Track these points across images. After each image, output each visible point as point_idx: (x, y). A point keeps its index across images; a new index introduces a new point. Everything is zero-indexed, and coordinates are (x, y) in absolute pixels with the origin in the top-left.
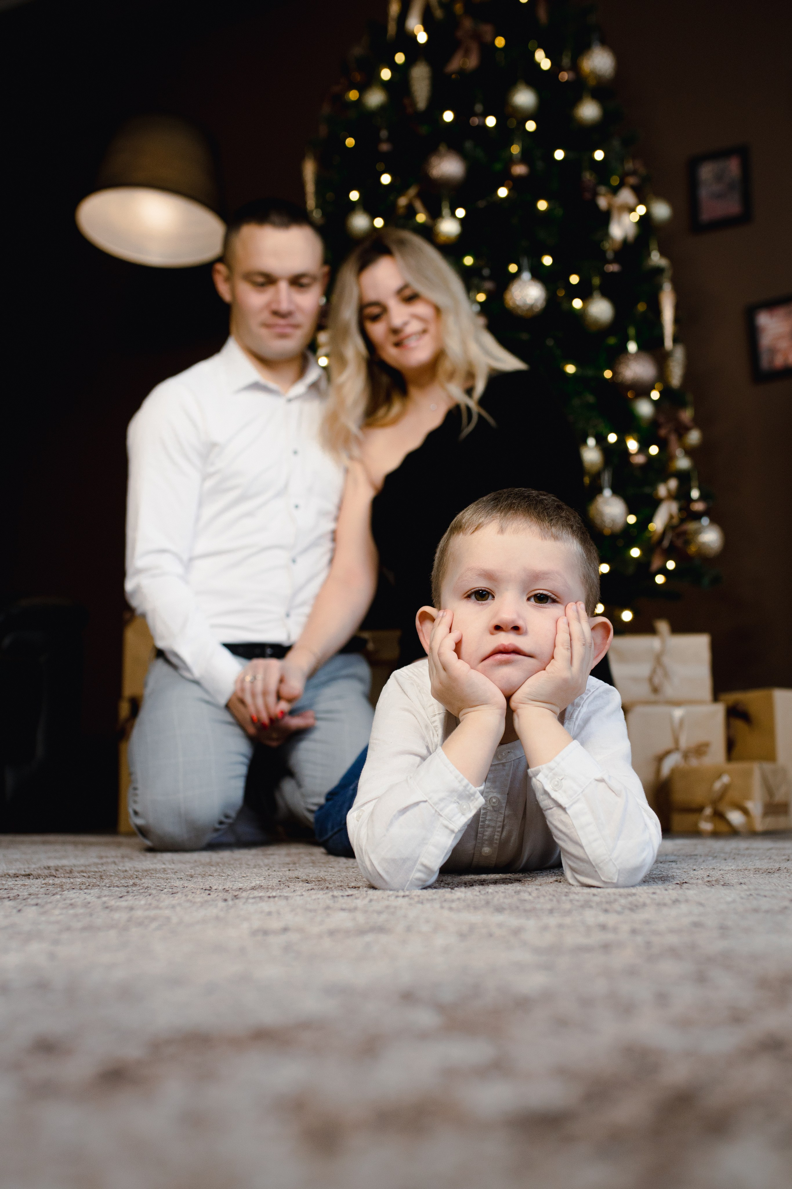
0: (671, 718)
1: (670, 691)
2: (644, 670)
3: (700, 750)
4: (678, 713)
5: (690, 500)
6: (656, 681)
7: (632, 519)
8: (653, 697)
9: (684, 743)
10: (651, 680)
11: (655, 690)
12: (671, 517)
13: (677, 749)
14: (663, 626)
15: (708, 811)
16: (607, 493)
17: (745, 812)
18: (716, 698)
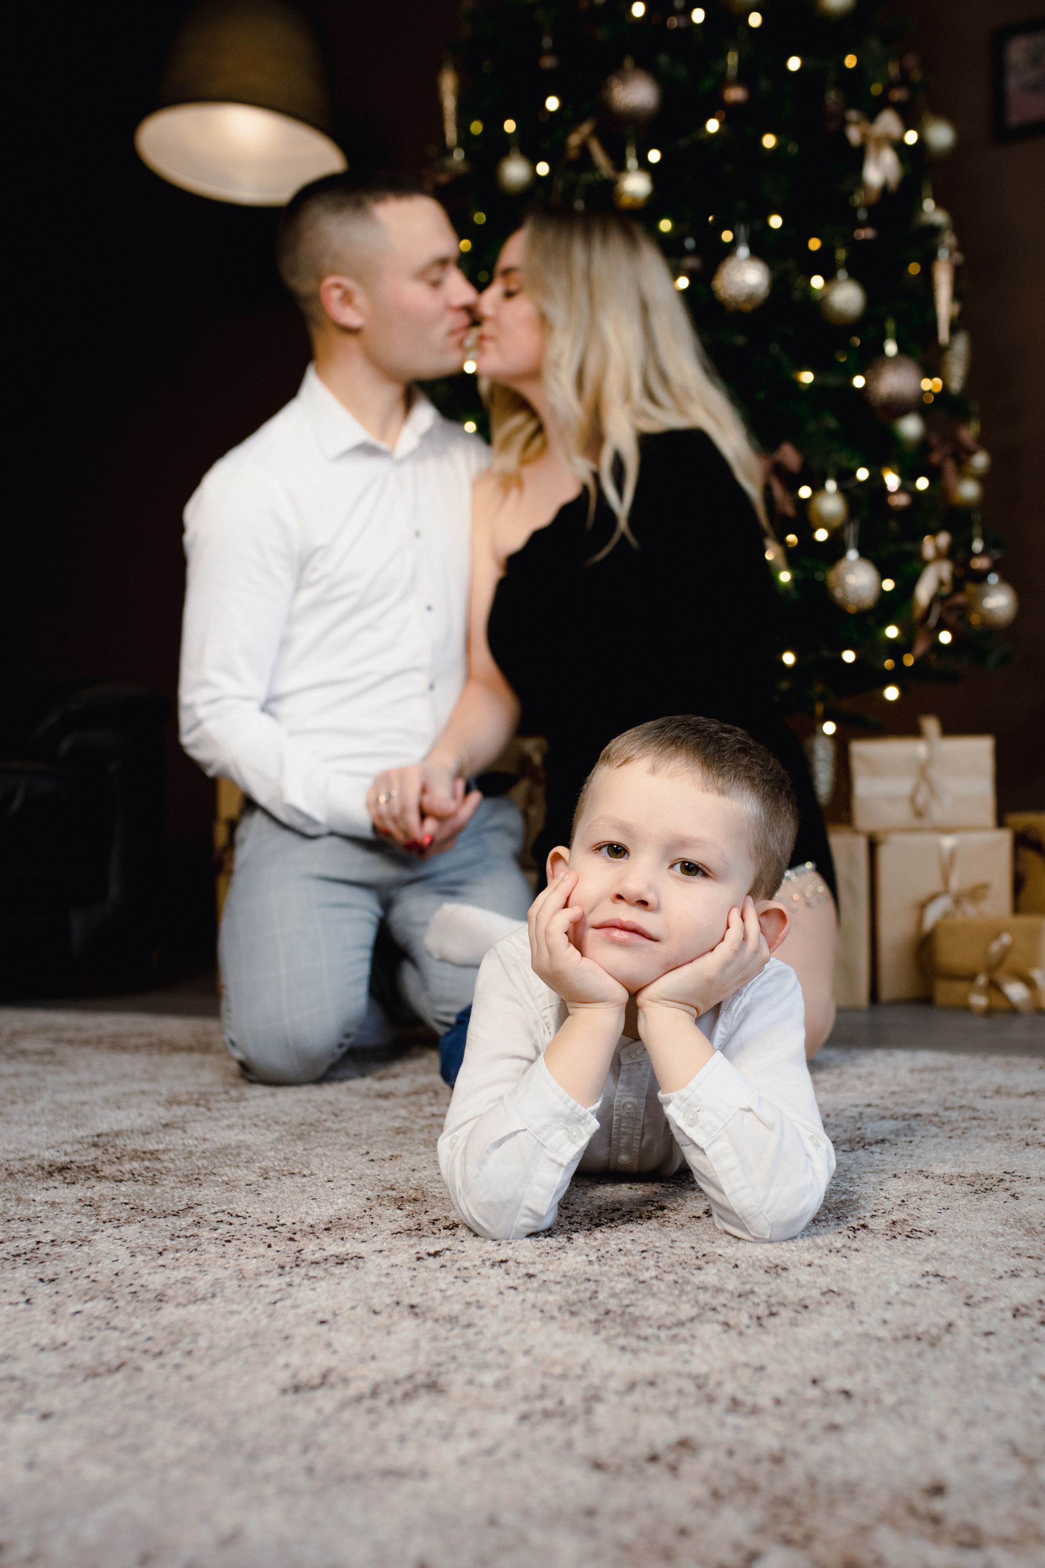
0: (939, 848)
1: (938, 814)
2: (904, 786)
3: (977, 893)
4: (948, 842)
5: (972, 555)
6: (920, 799)
7: (888, 585)
8: (915, 823)
9: (955, 883)
10: (912, 799)
11: (919, 814)
12: (941, 583)
13: (946, 891)
14: (931, 725)
15: (982, 980)
16: (852, 555)
17: (1029, 983)
18: (1000, 823)
